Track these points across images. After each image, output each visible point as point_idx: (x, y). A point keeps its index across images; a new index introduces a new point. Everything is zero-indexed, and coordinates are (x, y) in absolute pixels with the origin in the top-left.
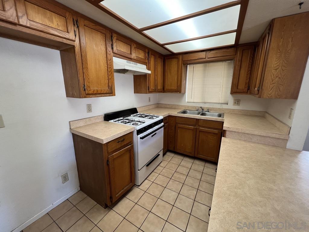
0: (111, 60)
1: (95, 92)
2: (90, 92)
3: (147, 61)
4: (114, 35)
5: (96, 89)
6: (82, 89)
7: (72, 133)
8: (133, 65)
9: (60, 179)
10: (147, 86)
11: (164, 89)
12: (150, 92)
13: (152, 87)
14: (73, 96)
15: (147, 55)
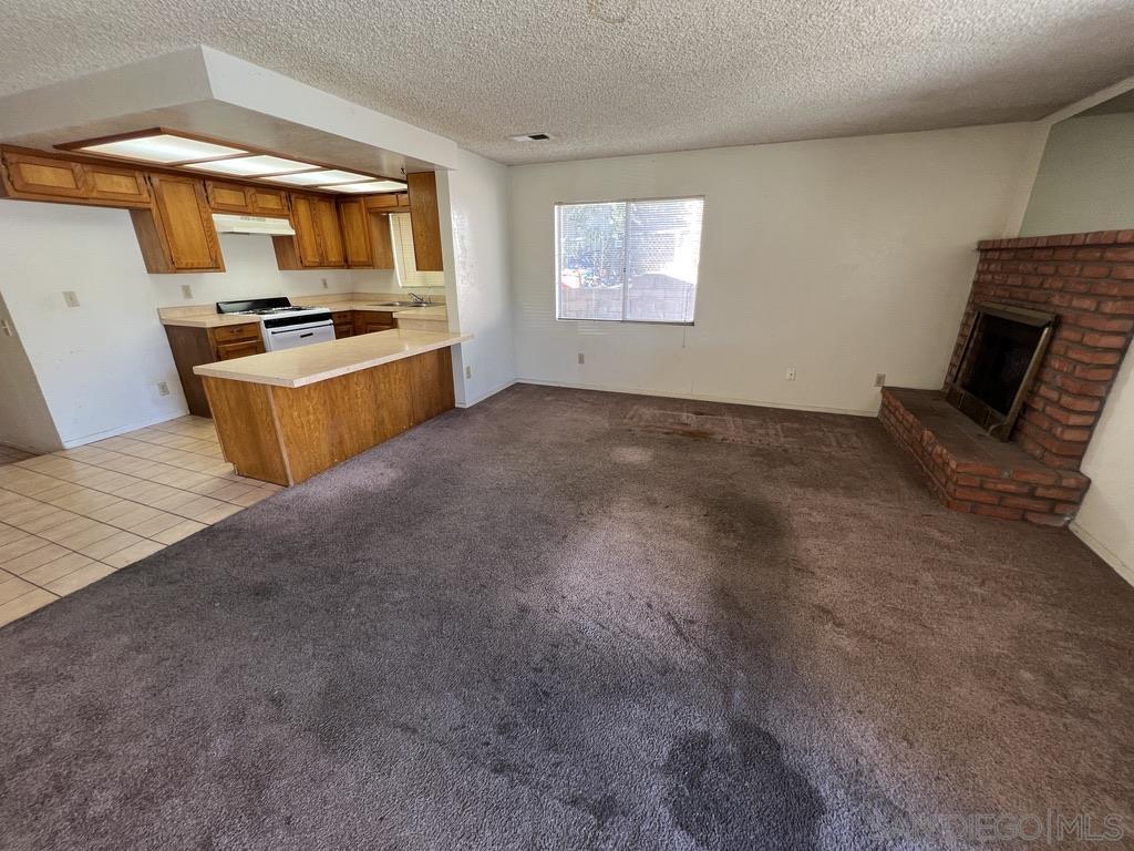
0: (210, 220)
1: (190, 266)
2: (182, 266)
3: (286, 212)
4: (208, 183)
5: (190, 261)
6: (170, 263)
7: (165, 326)
8: (256, 222)
9: (157, 390)
10: (298, 255)
11: (346, 260)
12: (306, 267)
13: (311, 257)
14: (158, 272)
15: (284, 201)
